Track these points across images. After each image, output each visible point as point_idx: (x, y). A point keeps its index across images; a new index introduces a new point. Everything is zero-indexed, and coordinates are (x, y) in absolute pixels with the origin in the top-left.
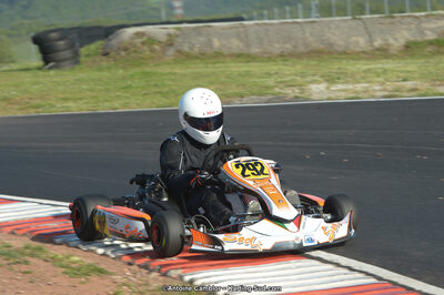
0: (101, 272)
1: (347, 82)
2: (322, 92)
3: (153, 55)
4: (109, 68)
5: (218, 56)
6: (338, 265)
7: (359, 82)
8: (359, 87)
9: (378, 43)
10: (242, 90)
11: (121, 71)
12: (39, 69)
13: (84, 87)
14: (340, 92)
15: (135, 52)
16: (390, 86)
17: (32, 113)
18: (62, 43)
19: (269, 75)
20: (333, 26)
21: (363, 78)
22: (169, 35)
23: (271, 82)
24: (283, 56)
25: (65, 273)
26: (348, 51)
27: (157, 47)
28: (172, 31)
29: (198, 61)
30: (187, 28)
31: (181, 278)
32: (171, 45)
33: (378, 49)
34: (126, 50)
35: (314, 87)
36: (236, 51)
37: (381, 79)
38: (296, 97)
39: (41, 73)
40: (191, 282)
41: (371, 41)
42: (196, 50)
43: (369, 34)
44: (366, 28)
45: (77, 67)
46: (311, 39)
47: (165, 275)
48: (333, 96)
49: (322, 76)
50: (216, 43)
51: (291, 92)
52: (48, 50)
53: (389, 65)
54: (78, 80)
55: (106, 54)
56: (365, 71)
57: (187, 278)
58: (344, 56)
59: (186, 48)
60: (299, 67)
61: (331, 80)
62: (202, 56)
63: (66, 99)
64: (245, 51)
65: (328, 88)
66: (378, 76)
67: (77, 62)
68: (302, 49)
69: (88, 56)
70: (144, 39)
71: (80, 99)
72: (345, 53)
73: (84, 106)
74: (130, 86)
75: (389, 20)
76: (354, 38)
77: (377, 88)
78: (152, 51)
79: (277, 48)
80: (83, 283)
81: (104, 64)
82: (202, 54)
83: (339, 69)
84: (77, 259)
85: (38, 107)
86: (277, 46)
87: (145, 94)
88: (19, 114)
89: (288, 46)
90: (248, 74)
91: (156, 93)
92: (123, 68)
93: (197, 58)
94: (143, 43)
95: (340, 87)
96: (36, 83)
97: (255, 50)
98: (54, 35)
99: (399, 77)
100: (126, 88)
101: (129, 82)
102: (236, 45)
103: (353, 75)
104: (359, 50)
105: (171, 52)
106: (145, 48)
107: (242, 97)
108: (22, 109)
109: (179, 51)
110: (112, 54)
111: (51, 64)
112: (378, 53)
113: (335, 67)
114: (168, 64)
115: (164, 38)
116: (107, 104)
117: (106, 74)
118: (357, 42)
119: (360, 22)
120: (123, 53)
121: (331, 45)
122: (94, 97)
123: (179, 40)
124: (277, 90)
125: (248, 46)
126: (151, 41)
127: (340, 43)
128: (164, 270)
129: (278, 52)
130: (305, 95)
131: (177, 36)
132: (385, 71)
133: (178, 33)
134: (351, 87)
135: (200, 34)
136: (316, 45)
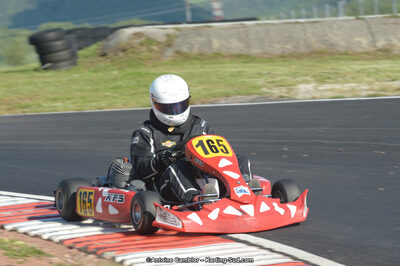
0: (39, 253)
1: (336, 82)
2: (308, 92)
3: (151, 55)
4: (105, 69)
5: (217, 57)
6: (261, 247)
7: (348, 82)
8: (347, 87)
9: (381, 44)
10: (228, 90)
11: (115, 73)
12: (36, 70)
13: (74, 87)
14: (326, 92)
15: (133, 52)
16: (377, 86)
17: (19, 112)
18: (58, 43)
19: (260, 75)
20: (335, 26)
21: (353, 78)
22: (168, 35)
23: (260, 81)
24: (283, 57)
25: (5, 254)
26: (350, 52)
27: (155, 48)
28: (171, 31)
29: (196, 62)
30: (187, 28)
31: (113, 258)
32: (169, 46)
33: (380, 50)
34: (124, 50)
35: (302, 87)
36: (236, 52)
37: (371, 79)
38: (282, 97)
39: (37, 74)
40: (122, 262)
41: (374, 42)
42: (195, 51)
43: (372, 34)
44: (369, 29)
45: (74, 68)
46: (313, 40)
47: (100, 257)
48: (317, 95)
49: (314, 76)
50: (216, 44)
51: (276, 92)
52: (45, 51)
53: (384, 65)
54: (72, 80)
55: (104, 55)
56: (358, 72)
57: (119, 259)
58: (343, 57)
59: (185, 49)
60: (294, 68)
61: (321, 80)
62: (201, 57)
63: (54, 100)
64: (246, 51)
65: (315, 88)
66: (369, 76)
67: (75, 63)
68: (303, 49)
69: (86, 57)
70: (143, 39)
71: (69, 99)
72: (346, 54)
73: (70, 106)
74: (119, 87)
75: (392, 20)
76: (357, 39)
77: (364, 87)
78: (150, 51)
79: (277, 49)
80: (20, 263)
81: (102, 65)
82: (201, 55)
83: (333, 69)
84: (21, 243)
85: (25, 107)
86: (277, 46)
87: (133, 94)
88: (6, 114)
89: (289, 46)
90: (240, 74)
91: (143, 93)
92: (120, 69)
93: (196, 58)
94: (141, 44)
95: (328, 86)
96: (29, 84)
97: (255, 51)
98: (51, 35)
99: (389, 77)
100: (115, 88)
101: (120, 83)
102: (236, 45)
103: (344, 75)
104: (361, 50)
105: (170, 52)
106: (143, 49)
107: (228, 96)
108: (9, 109)
109: (178, 52)
110: (111, 55)
111: (48, 65)
112: (380, 53)
113: (330, 67)
114: (167, 64)
115: (163, 39)
116: (94, 104)
117: (101, 74)
118: (360, 43)
119: (363, 22)
120: (121, 54)
121: (332, 45)
122: (83, 98)
123: (178, 40)
124: (265, 90)
125: (248, 47)
126: (149, 41)
127: (342, 43)
128: (100, 252)
129: (279, 52)
130: (292, 94)
131: (177, 36)
132: (378, 71)
133: (177, 33)
134: (338, 86)
135: (200, 35)
136: (318, 46)
